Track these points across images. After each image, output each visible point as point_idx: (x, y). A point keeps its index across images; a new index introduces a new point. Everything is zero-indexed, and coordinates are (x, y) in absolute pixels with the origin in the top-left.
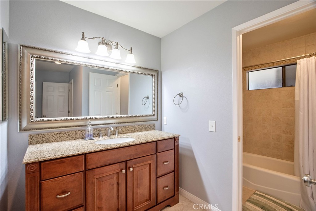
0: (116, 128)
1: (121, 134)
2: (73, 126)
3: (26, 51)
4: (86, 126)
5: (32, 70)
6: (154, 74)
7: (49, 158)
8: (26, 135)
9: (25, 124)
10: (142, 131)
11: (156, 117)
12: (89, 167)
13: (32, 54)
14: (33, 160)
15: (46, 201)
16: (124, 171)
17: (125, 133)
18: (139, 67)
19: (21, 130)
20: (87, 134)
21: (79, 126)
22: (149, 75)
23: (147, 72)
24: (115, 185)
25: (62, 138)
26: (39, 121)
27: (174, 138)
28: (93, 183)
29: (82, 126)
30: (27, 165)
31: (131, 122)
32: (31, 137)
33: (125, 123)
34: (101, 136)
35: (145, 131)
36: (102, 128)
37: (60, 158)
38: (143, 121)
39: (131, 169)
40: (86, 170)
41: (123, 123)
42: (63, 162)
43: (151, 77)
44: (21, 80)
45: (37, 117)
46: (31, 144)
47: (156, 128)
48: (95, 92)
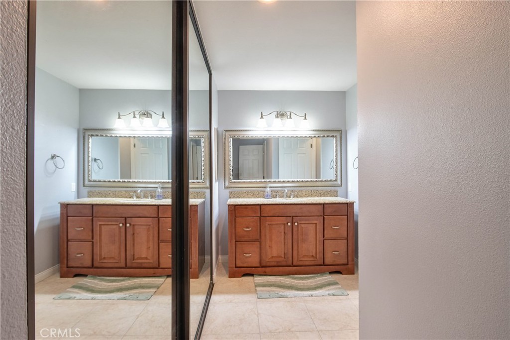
0: (292, 191)
1: (297, 197)
2: (256, 187)
3: (227, 133)
4: (265, 187)
5: (230, 147)
6: (336, 134)
7: (239, 204)
8: (228, 191)
9: (227, 184)
10: (321, 196)
11: (339, 182)
12: (263, 215)
13: (230, 135)
14: (231, 203)
15: (238, 230)
16: (289, 224)
17: (301, 197)
18: (316, 131)
19: (225, 188)
20: (266, 194)
21: (261, 187)
22: (328, 136)
23: (327, 134)
24: (283, 233)
25: (249, 196)
26: (235, 182)
27: (347, 204)
28: (265, 227)
29: (263, 187)
30: (229, 205)
31: (308, 187)
32: (231, 193)
33: (301, 187)
34: (278, 197)
35: (325, 196)
36: (279, 190)
37: (245, 205)
38: (322, 186)
39: (296, 224)
40: (261, 216)
41: (299, 187)
42: (247, 208)
43: (332, 138)
44: (225, 154)
45: (233, 179)
46: (230, 198)
47: (338, 195)
48: (285, 155)
